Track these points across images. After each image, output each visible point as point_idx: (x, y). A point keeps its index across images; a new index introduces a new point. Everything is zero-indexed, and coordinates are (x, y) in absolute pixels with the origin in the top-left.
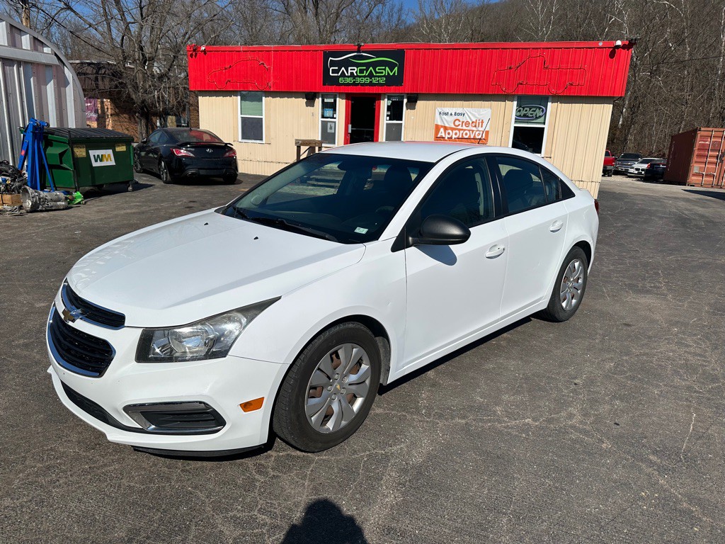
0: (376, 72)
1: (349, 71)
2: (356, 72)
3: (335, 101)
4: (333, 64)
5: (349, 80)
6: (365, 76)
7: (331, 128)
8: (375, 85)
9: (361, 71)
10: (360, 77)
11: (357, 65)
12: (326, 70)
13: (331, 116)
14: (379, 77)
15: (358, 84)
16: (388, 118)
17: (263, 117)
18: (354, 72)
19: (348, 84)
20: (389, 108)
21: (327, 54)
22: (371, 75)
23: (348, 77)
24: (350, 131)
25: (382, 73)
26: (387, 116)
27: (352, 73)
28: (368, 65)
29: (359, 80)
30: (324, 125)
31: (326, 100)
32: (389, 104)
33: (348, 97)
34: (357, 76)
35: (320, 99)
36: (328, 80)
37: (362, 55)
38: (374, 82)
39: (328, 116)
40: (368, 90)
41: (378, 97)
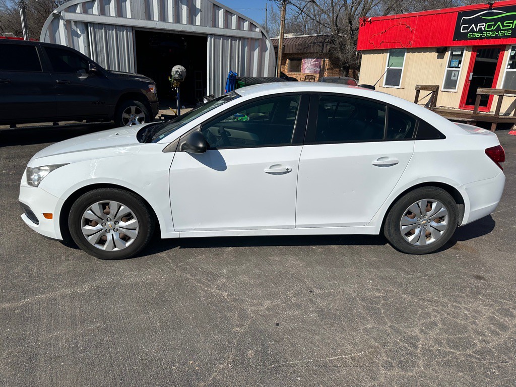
0: (503, 26)
1: (478, 27)
2: (485, 28)
3: (462, 53)
4: (465, 22)
5: (476, 35)
6: (491, 31)
7: (454, 76)
8: (500, 37)
9: (489, 26)
10: (487, 31)
11: (486, 21)
12: (458, 27)
13: (457, 66)
14: (505, 30)
15: (484, 38)
16: (509, 67)
17: (403, 68)
18: (483, 27)
19: (476, 39)
20: (512, 58)
21: (461, 14)
22: (498, 29)
23: (476, 32)
24: (471, 78)
25: (510, 26)
26: (509, 64)
27: (480, 29)
28: (496, 21)
29: (485, 34)
30: (449, 74)
31: (454, 53)
32: (513, 54)
33: (474, 49)
34: (485, 31)
35: (450, 52)
36: (459, 36)
37: (493, 12)
38: (500, 35)
39: (454, 66)
40: (493, 42)
41: (503, 48)
